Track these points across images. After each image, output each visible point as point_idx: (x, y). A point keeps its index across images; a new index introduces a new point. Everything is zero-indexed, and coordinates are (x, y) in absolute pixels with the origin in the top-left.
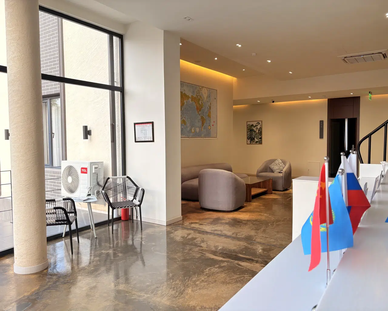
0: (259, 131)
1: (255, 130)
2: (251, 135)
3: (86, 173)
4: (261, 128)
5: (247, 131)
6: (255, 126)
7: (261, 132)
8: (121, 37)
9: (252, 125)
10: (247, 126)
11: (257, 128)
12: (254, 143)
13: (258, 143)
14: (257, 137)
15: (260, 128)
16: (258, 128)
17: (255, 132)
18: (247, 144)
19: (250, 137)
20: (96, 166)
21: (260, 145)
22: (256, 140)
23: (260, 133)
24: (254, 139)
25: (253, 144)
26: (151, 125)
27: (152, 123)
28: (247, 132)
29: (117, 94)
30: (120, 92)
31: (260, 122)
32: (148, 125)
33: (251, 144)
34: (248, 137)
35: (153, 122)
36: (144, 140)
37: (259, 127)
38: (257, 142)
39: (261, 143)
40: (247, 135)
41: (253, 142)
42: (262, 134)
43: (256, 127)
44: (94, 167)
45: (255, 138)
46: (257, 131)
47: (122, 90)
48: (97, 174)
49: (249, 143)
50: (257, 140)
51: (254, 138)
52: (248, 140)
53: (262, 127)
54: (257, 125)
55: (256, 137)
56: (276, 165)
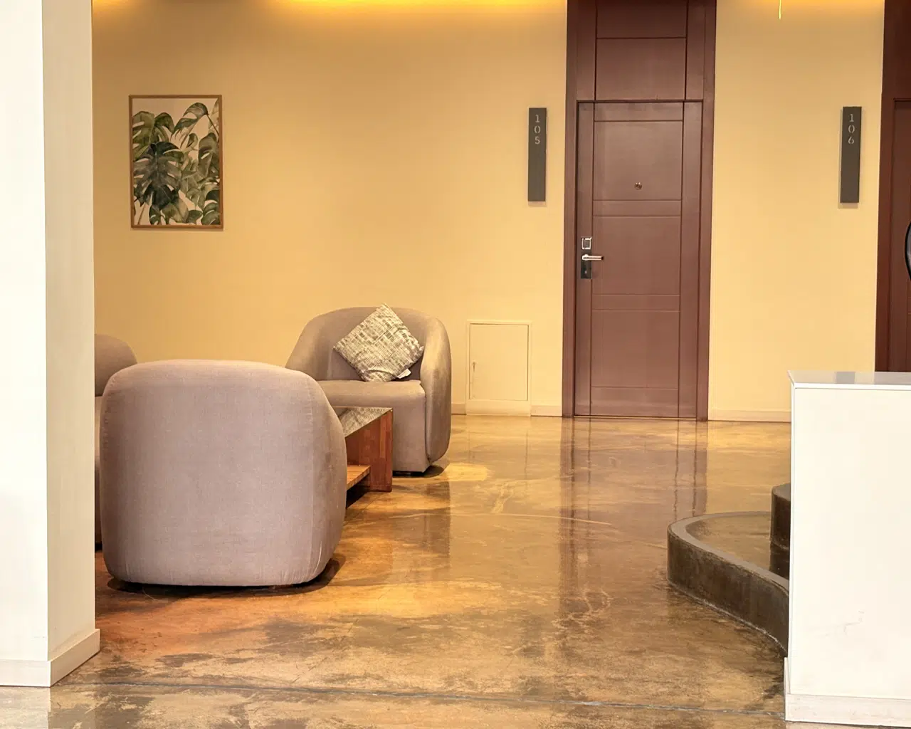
0: (201, 152)
1: (183, 149)
2: (157, 174)
4: (215, 137)
5: (131, 150)
6: (179, 126)
7: (217, 162)
9: (164, 119)
10: (132, 121)
11: (192, 137)
12: (172, 222)
13: (199, 222)
14: (191, 187)
15: (211, 135)
16: (200, 137)
17: (180, 156)
18: (133, 226)
19: (150, 188)
21: (212, 235)
22: (187, 203)
23: (213, 165)
24: (177, 198)
25: (168, 227)
28: (134, 160)
31: (210, 104)
33: (160, 227)
34: (140, 187)
37: (202, 129)
38: (193, 215)
39: (218, 224)
40: (134, 173)
41: (169, 215)
42: (220, 174)
43: (185, 130)
45: (181, 193)
46: (194, 155)
49: (146, 220)
50: (191, 206)
51: (175, 192)
52: (137, 204)
53: (220, 134)
54: (191, 116)
55: (186, 186)
56: (375, 338)
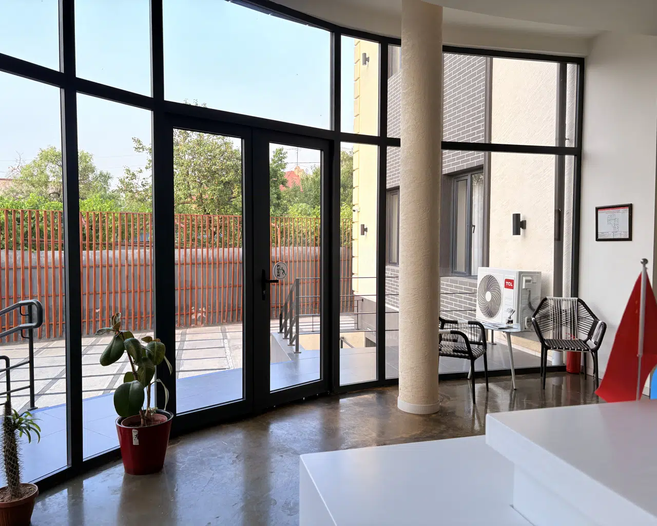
3: (512, 288)
8: (581, 63)
20: (529, 278)
26: (627, 209)
27: (630, 207)
29: (569, 160)
30: (574, 156)
32: (621, 210)
35: (631, 204)
36: (612, 237)
44: (524, 279)
47: (578, 152)
48: (530, 291)
